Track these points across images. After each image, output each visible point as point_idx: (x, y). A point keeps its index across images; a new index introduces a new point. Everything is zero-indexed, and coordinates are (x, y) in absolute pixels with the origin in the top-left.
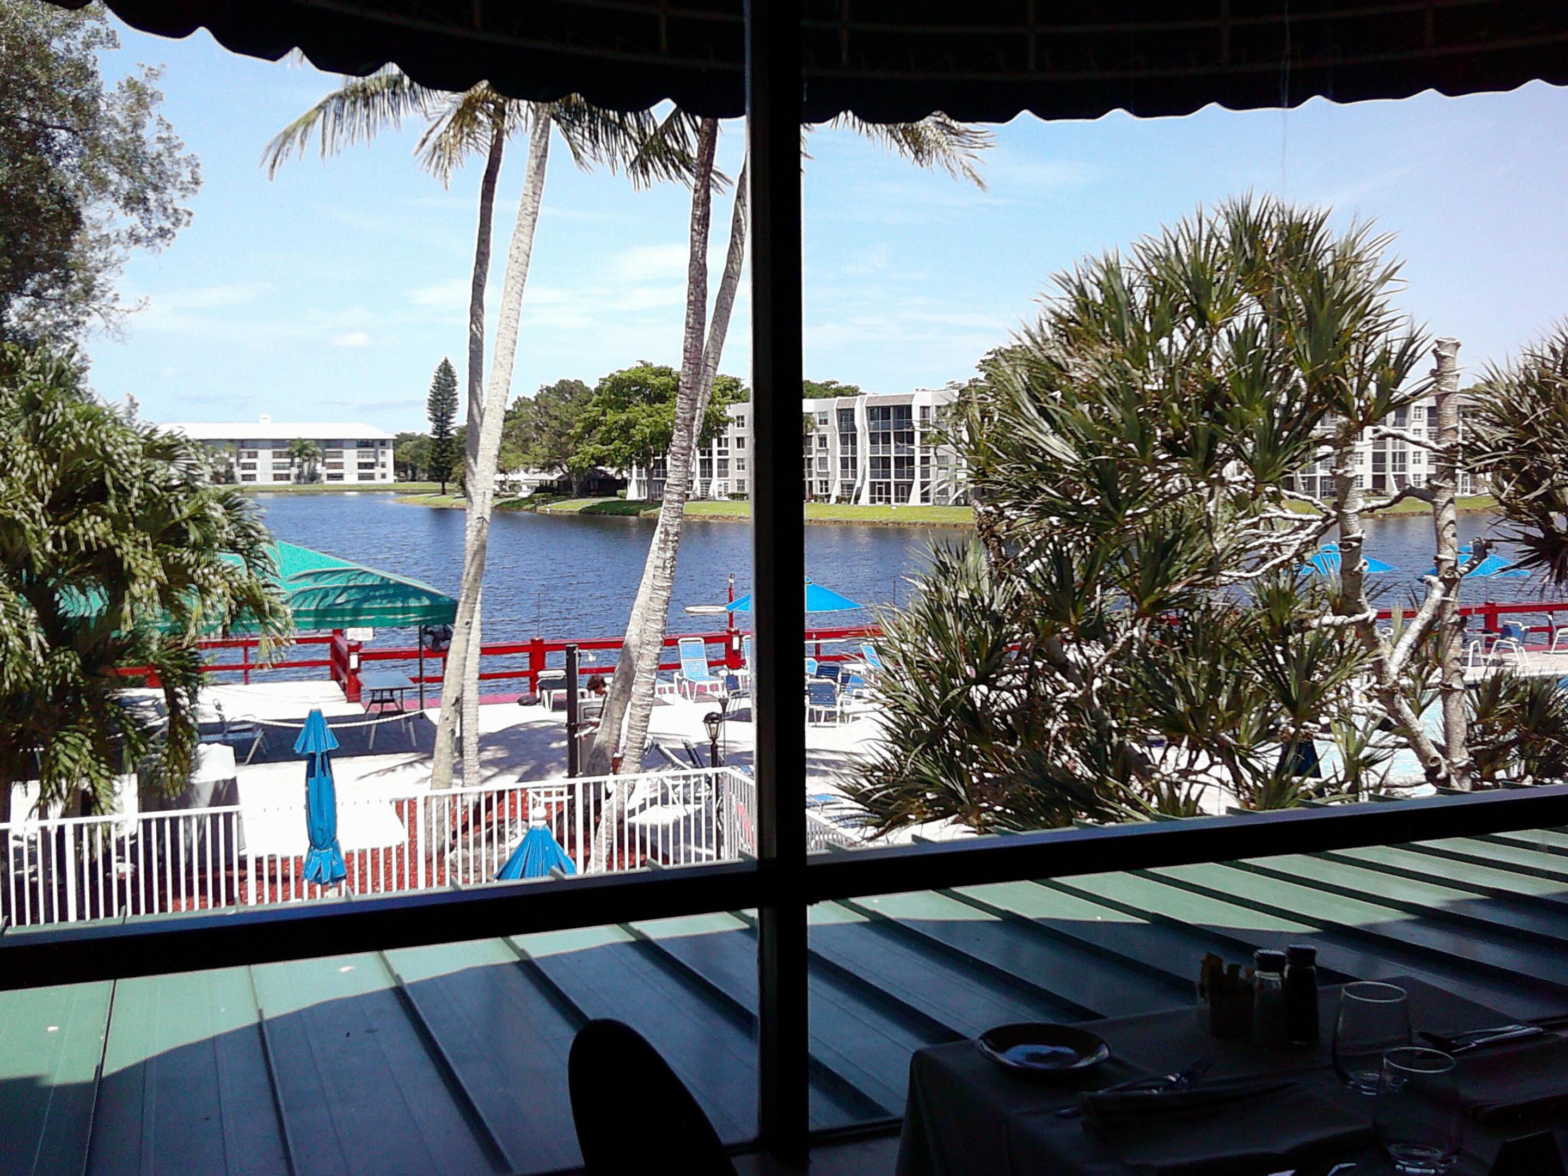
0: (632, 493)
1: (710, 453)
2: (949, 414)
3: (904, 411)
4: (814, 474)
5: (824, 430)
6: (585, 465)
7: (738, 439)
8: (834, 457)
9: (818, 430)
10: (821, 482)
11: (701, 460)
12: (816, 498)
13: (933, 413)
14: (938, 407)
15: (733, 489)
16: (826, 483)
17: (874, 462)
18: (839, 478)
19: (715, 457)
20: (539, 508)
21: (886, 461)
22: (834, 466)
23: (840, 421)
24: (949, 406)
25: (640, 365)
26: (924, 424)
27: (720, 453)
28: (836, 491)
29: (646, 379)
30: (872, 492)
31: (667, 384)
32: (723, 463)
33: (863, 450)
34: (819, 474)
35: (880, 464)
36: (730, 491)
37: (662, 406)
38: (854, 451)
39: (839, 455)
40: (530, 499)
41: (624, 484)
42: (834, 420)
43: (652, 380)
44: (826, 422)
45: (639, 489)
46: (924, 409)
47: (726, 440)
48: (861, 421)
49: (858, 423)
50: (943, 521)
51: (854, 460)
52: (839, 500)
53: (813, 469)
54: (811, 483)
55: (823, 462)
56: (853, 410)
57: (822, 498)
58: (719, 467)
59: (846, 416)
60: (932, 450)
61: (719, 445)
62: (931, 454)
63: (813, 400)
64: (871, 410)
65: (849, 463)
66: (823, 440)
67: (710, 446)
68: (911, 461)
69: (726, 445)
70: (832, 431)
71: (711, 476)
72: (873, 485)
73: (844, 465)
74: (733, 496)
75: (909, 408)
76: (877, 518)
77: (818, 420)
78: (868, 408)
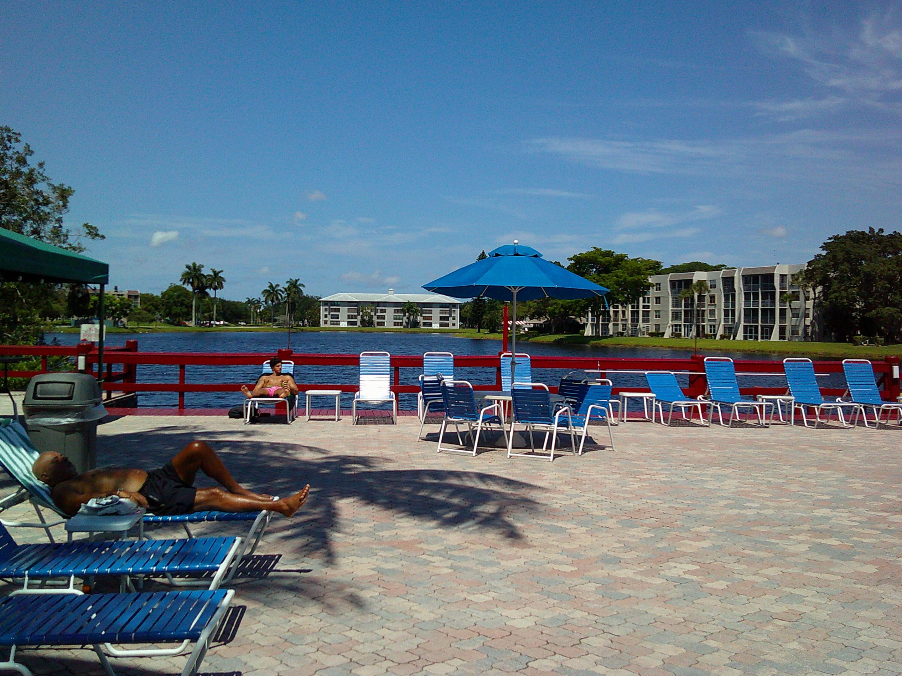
0: (588, 332)
1: (638, 307)
2: (800, 279)
3: (769, 278)
4: (706, 320)
5: (713, 292)
6: (557, 311)
7: (656, 298)
8: (719, 310)
9: (709, 292)
10: (711, 326)
11: (632, 311)
12: (707, 336)
13: (789, 279)
14: (793, 275)
15: (653, 330)
16: (714, 326)
17: (747, 312)
18: (722, 323)
19: (641, 309)
20: (531, 339)
21: (755, 311)
22: (720, 315)
23: (724, 285)
24: (801, 272)
25: (593, 250)
26: (782, 286)
27: (644, 307)
28: (720, 332)
29: (596, 258)
30: (745, 332)
31: (610, 262)
32: (646, 314)
33: (740, 304)
34: (709, 320)
35: (750, 314)
36: (650, 331)
37: (606, 275)
38: (733, 305)
39: (723, 307)
40: (526, 334)
41: (584, 326)
42: (720, 285)
43: (600, 259)
44: (715, 286)
45: (592, 329)
46: (783, 276)
47: (648, 298)
48: (738, 285)
49: (736, 287)
50: (795, 350)
51: (733, 311)
52: (722, 337)
53: (706, 317)
54: (703, 326)
55: (712, 312)
56: (733, 278)
57: (711, 336)
58: (643, 316)
59: (728, 282)
60: (788, 304)
61: (644, 302)
62: (787, 307)
63: (706, 272)
64: (746, 279)
65: (729, 313)
66: (712, 298)
67: (638, 302)
68: (773, 311)
69: (648, 302)
70: (719, 293)
71: (638, 321)
72: (745, 327)
73: (726, 315)
74: (652, 335)
75: (772, 276)
76: (747, 348)
77: (709, 285)
78: (743, 276)
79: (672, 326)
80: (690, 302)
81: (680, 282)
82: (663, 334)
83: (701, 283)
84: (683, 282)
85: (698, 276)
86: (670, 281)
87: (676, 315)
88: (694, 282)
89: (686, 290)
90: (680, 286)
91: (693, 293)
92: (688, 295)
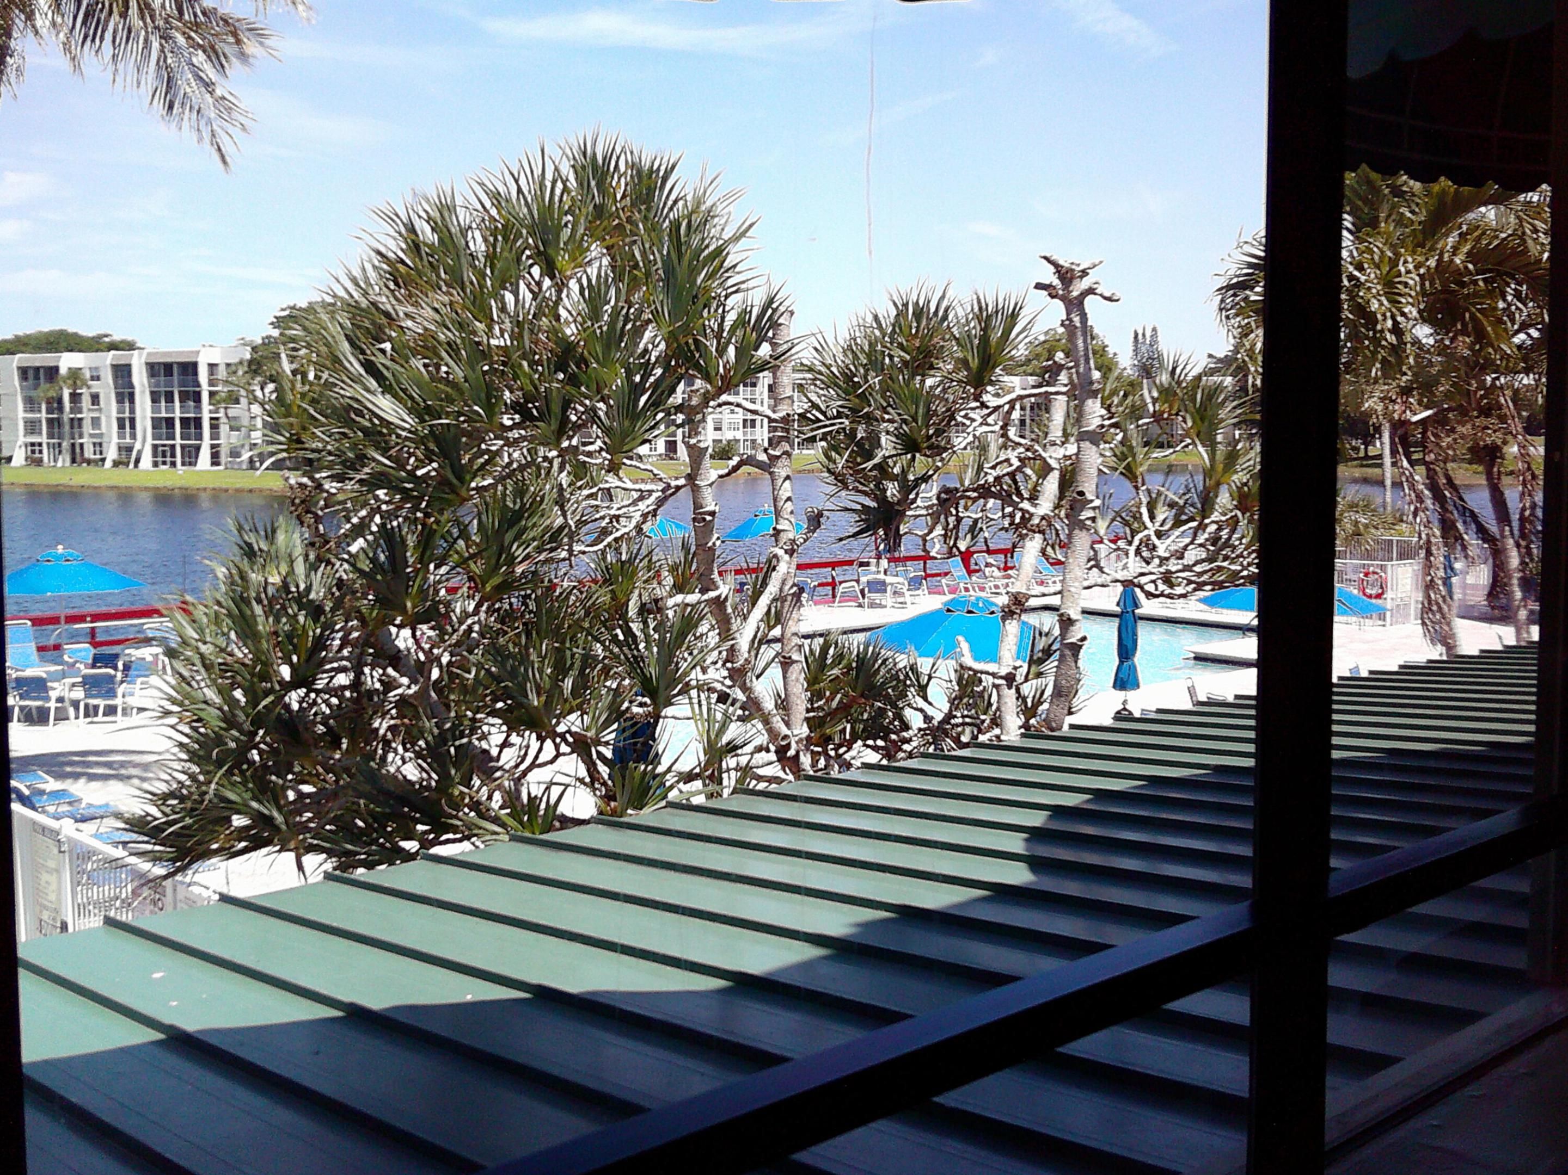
2: (240, 373)
3: (190, 369)
4: (86, 435)
5: (96, 387)
8: (109, 417)
9: (89, 387)
10: (94, 444)
12: (89, 462)
13: (222, 373)
14: (228, 365)
16: (100, 444)
17: (156, 423)
18: (115, 439)
21: (170, 422)
22: (110, 428)
23: (116, 377)
24: (241, 363)
26: (211, 383)
28: (112, 454)
30: (155, 455)
33: (143, 410)
34: (91, 436)
35: (163, 425)
38: (132, 411)
39: (114, 414)
42: (108, 377)
44: (98, 378)
46: (212, 367)
48: (140, 378)
49: (136, 380)
50: (238, 486)
51: (133, 421)
52: (116, 464)
53: (85, 430)
54: (82, 445)
55: (96, 422)
56: (130, 365)
57: (96, 462)
59: (122, 372)
60: (222, 410)
62: (221, 414)
63: (81, 354)
64: (153, 369)
65: (127, 424)
66: (95, 398)
68: (198, 422)
70: (106, 387)
72: (155, 447)
73: (121, 426)
75: (195, 365)
76: (162, 482)
77: (88, 375)
78: (147, 364)
79: (26, 446)
80: (56, 404)
81: (37, 369)
82: (9, 459)
83: (75, 374)
84: (42, 371)
85: (67, 361)
86: (19, 368)
87: (32, 427)
88: (63, 371)
89: (48, 385)
90: (37, 377)
91: (61, 389)
92: (52, 393)
